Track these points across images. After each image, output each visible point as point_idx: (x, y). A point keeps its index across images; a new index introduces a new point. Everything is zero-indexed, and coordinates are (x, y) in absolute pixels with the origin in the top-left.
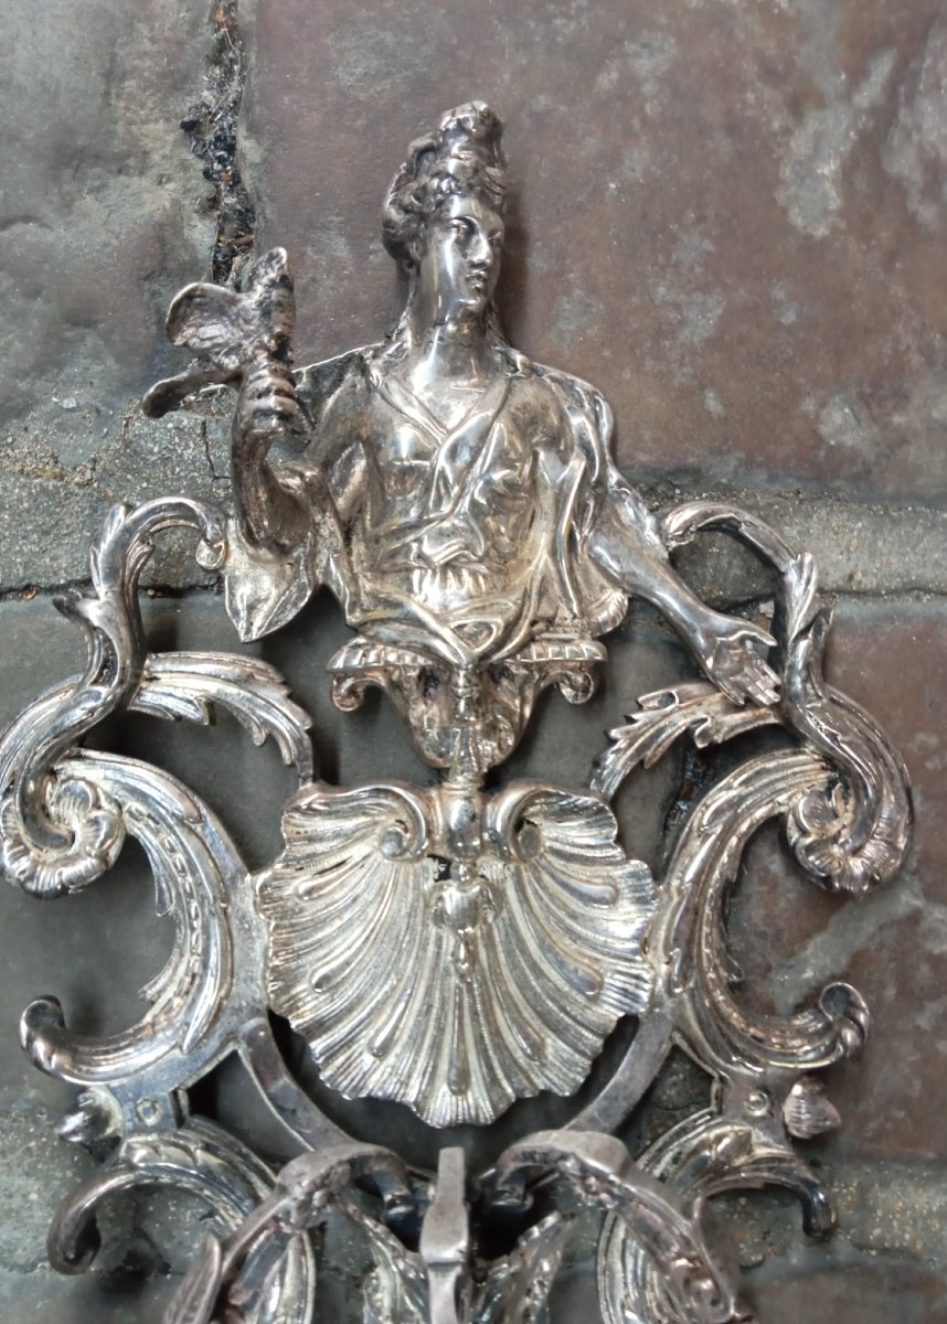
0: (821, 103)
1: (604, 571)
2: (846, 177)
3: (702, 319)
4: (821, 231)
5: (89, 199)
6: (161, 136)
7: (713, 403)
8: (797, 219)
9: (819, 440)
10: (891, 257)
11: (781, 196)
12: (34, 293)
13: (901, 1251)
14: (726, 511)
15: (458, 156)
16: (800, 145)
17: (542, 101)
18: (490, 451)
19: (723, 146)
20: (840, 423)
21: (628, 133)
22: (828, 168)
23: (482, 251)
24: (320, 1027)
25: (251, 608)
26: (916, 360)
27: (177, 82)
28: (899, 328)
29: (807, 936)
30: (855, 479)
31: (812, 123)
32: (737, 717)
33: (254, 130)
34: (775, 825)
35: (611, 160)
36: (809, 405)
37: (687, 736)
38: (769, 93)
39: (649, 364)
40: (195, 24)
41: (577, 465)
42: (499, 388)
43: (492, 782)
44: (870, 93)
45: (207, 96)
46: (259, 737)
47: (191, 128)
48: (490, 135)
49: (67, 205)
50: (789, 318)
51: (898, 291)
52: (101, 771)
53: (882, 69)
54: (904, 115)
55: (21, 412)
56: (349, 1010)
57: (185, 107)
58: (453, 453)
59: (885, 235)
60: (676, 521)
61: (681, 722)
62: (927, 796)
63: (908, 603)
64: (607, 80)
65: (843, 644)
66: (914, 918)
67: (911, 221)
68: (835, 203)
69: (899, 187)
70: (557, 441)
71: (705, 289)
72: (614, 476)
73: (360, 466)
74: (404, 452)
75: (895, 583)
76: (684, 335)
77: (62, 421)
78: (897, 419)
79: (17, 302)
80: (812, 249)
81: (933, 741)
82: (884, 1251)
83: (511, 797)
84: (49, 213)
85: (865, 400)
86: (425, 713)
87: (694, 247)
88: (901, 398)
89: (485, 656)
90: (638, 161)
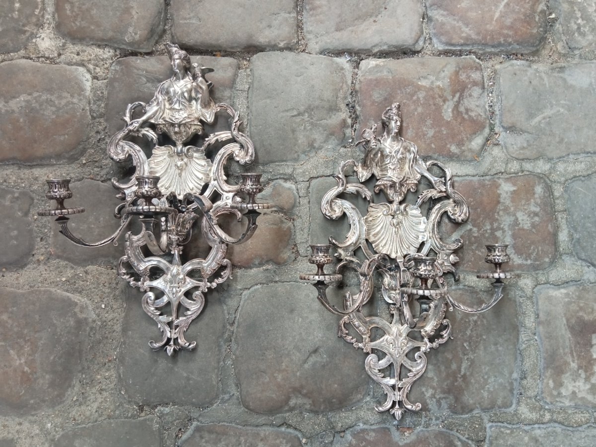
0: (448, 101)
1: (417, 171)
2: (453, 111)
3: (431, 133)
4: (449, 120)
5: (333, 116)
6: (343, 106)
7: (433, 146)
8: (445, 118)
9: (450, 152)
10: (460, 123)
11: (442, 114)
12: (325, 130)
13: (471, 287)
14: (436, 162)
15: (395, 111)
16: (445, 107)
17: (405, 101)
18: (400, 152)
19: (433, 107)
20: (454, 149)
21: (418, 105)
22: (450, 110)
23: (399, 123)
24: (374, 242)
25: (362, 177)
26: (465, 139)
27: (346, 98)
28: (462, 134)
29: (452, 233)
30: (456, 157)
31: (447, 103)
32: (439, 194)
33: (359, 106)
34: (446, 212)
35: (416, 109)
36: (448, 146)
37: (431, 197)
38: (440, 99)
39: (423, 140)
40: (348, 89)
41: (412, 155)
42: (400, 144)
43: (401, 203)
44: (456, 99)
45: (350, 100)
46: (364, 196)
47: (347, 105)
48: (399, 108)
49: (330, 117)
50: (445, 133)
51: (462, 128)
52: (339, 201)
53: (458, 95)
54: (461, 102)
55: (321, 149)
56: (378, 240)
57: (346, 102)
58: (395, 152)
59: (459, 120)
60: (428, 163)
61: (429, 195)
62: (472, 209)
63: (467, 178)
64: (415, 98)
65: (456, 184)
66: (471, 230)
67: (463, 118)
68: (451, 115)
69: (461, 113)
70: (409, 151)
71: (431, 128)
72: (418, 157)
73: (379, 155)
74: (388, 152)
75: (464, 174)
76: (428, 135)
77: (327, 150)
78: (463, 148)
79: (322, 132)
80: (448, 122)
81: (472, 200)
82: (468, 287)
83: (403, 205)
84: (327, 118)
85: (457, 145)
86: (390, 192)
87: (429, 122)
88: (463, 145)
89: (401, 181)
90: (420, 110)
